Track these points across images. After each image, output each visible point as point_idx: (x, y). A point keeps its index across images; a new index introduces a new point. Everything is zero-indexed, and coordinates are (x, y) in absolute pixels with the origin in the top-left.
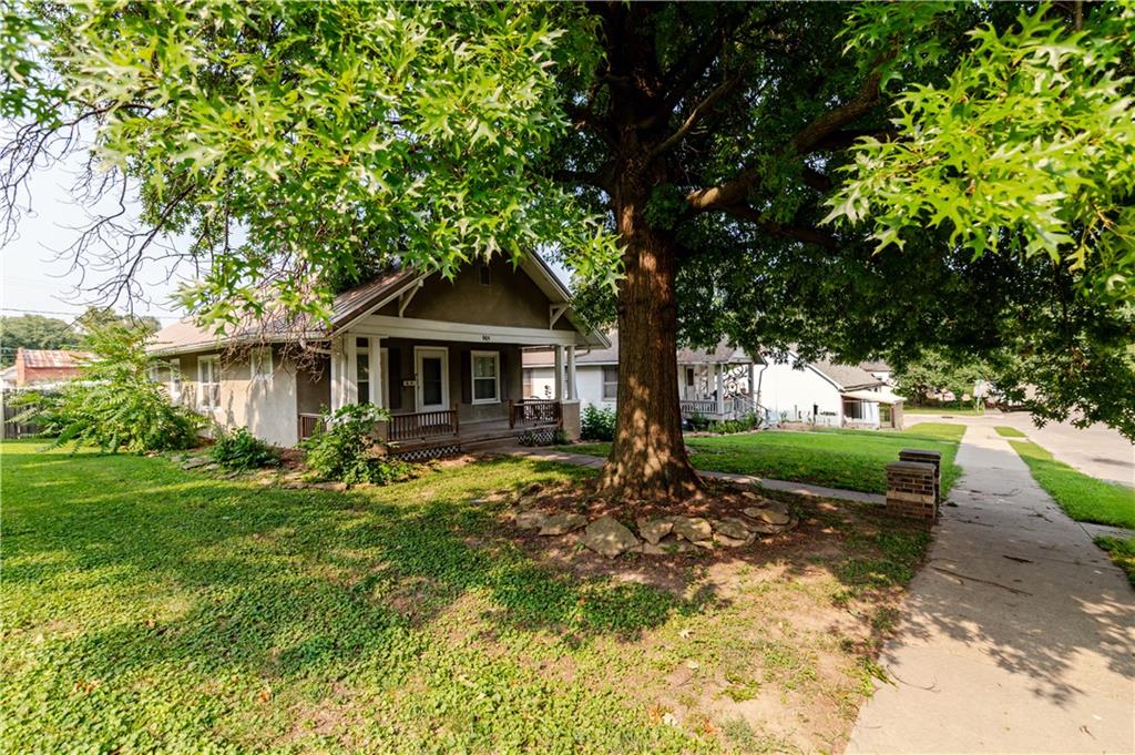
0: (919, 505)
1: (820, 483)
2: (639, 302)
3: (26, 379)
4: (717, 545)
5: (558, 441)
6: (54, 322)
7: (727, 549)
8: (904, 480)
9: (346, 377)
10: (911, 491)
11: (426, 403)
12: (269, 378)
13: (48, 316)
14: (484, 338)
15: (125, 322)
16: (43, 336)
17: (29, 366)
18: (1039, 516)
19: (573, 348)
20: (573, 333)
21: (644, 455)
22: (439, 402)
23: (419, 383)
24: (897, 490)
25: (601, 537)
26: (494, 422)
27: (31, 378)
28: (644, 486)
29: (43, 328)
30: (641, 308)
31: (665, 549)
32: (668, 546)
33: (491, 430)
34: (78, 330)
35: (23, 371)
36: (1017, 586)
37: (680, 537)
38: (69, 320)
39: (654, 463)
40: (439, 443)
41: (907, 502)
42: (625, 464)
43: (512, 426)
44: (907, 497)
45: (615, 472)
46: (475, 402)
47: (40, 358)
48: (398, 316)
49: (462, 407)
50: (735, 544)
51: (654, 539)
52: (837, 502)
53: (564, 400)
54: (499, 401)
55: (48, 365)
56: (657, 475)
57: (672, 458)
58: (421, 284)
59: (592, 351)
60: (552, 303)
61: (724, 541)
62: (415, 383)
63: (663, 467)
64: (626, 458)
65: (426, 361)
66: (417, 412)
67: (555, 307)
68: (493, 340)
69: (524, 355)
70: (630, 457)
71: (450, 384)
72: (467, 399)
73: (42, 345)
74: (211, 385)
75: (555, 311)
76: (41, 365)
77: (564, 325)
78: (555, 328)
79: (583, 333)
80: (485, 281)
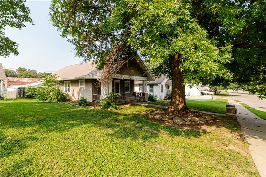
0: (234, 116)
1: (208, 111)
2: (178, 74)
3: (8, 84)
4: (200, 123)
5: (144, 101)
6: (11, 71)
7: (202, 123)
8: (230, 111)
9: (106, 87)
10: (232, 113)
12: (84, 86)
13: (10, 69)
14: (131, 78)
15: (28, 71)
16: (9, 74)
17: (8, 81)
18: (256, 118)
19: (147, 81)
20: (147, 77)
21: (179, 104)
22: (118, 92)
24: (229, 113)
25: (177, 120)
26: (129, 97)
27: (9, 84)
28: (179, 111)
29: (9, 72)
30: (179, 75)
31: (190, 123)
32: (190, 122)
33: (131, 98)
34: (17, 73)
35: (7, 82)
36: (261, 131)
37: (192, 121)
38: (15, 70)
39: (181, 106)
41: (231, 115)
42: (174, 106)
43: (135, 98)
44: (231, 114)
45: (171, 108)
46: (125, 92)
47: (11, 79)
49: (123, 93)
50: (203, 122)
51: (188, 121)
52: (215, 115)
53: (145, 92)
54: (130, 92)
55: (13, 81)
56: (181, 109)
57: (184, 105)
58: (121, 67)
60: (143, 71)
61: (201, 122)
63: (183, 107)
64: (174, 105)
65: (116, 83)
67: (144, 72)
69: (135, 82)
70: (175, 105)
71: (121, 88)
73: (9, 76)
74: (68, 87)
75: (144, 73)
76: (11, 81)
77: (146, 76)
78: (144, 76)
79: (149, 77)
80: (131, 66)
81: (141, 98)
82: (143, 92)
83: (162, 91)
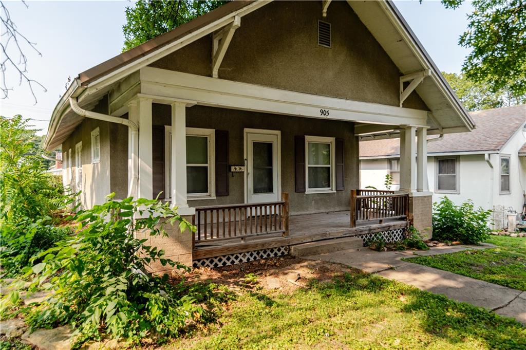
11: (256, 191)
12: (99, 160)
14: (322, 112)
19: (425, 132)
20: (425, 113)
22: (270, 190)
23: (249, 169)
26: (328, 213)
33: (328, 226)
40: (263, 245)
43: (354, 223)
46: (309, 190)
48: (211, 76)
49: (293, 196)
53: (414, 192)
54: (335, 191)
58: (237, 22)
59: (445, 135)
60: (402, 75)
62: (244, 169)
66: (246, 203)
67: (407, 79)
68: (333, 115)
71: (282, 171)
72: (299, 188)
75: (406, 84)
77: (416, 102)
78: (407, 104)
79: (436, 114)
80: (325, 40)
81: (392, 223)
82: (401, 190)
83: (505, 186)
